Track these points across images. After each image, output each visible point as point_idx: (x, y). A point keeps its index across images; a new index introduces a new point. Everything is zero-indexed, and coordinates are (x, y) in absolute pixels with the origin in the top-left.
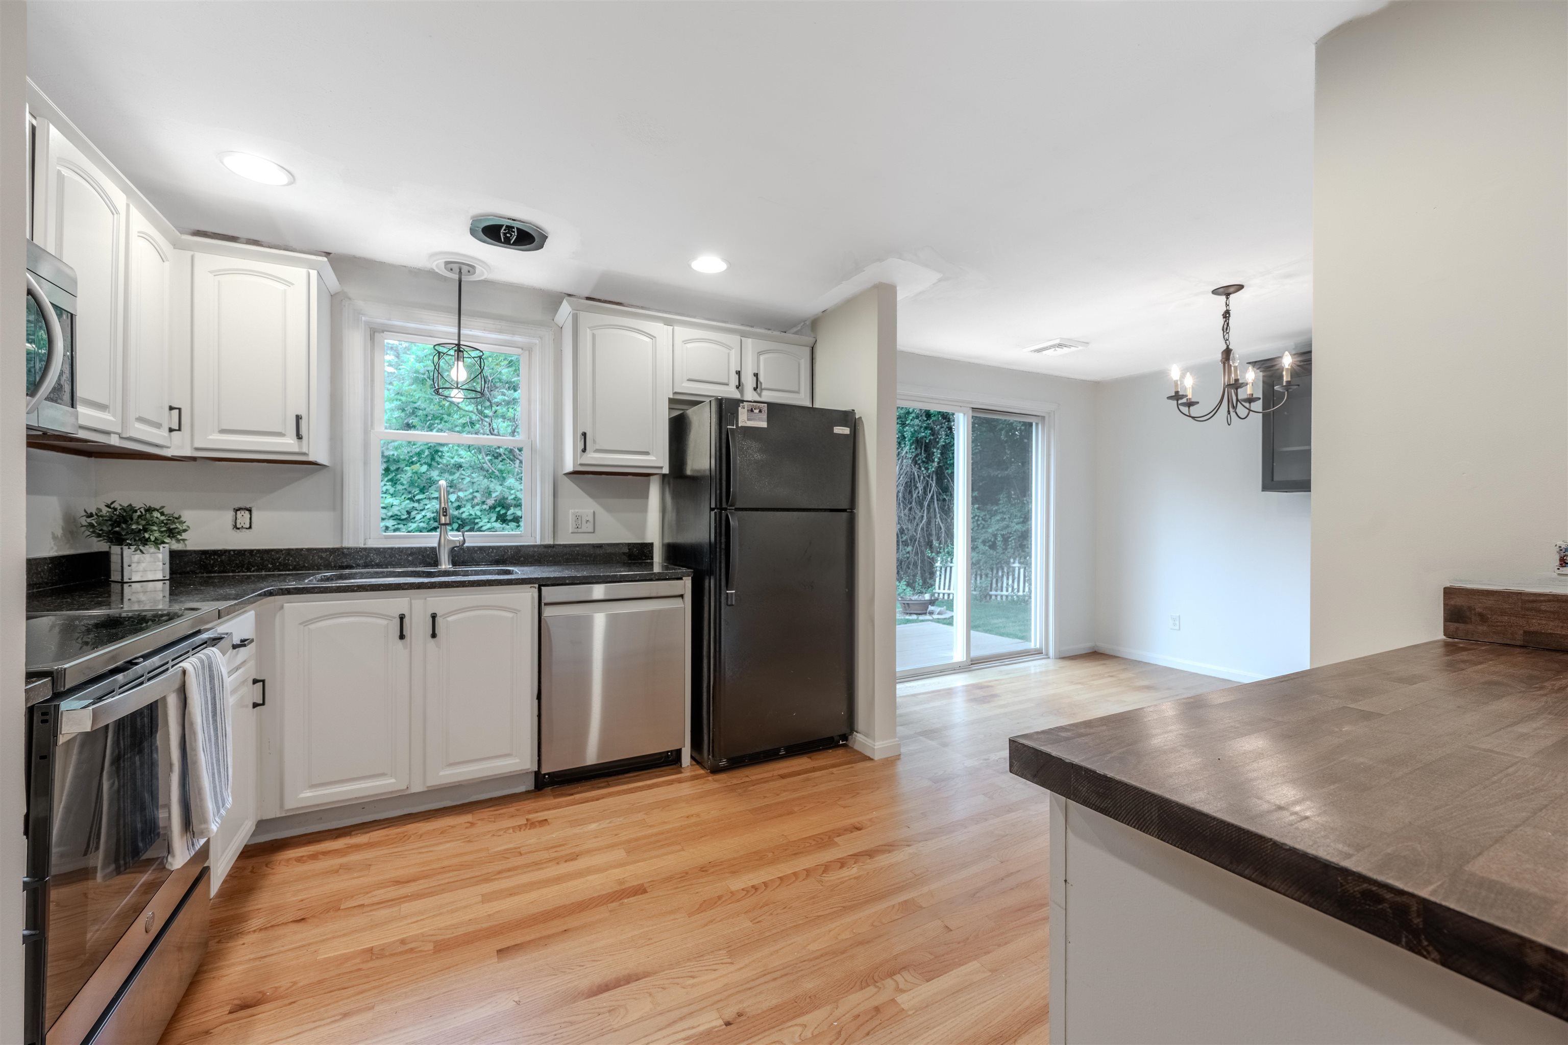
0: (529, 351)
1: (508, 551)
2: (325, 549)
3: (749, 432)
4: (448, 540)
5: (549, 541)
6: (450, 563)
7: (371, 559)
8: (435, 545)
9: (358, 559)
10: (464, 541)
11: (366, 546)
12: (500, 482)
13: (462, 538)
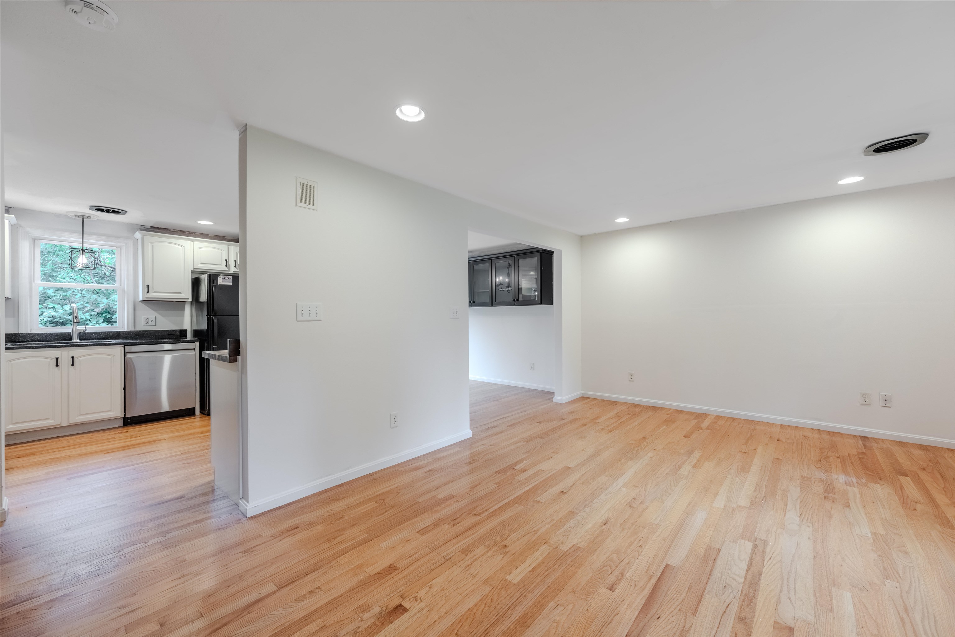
0: (120, 248)
1: (109, 334)
2: (10, 334)
3: (222, 286)
4: (77, 329)
5: (131, 329)
6: (79, 339)
7: (35, 338)
8: (71, 331)
9: (28, 338)
10: (86, 330)
11: (31, 333)
12: (107, 297)
13: (85, 329)
